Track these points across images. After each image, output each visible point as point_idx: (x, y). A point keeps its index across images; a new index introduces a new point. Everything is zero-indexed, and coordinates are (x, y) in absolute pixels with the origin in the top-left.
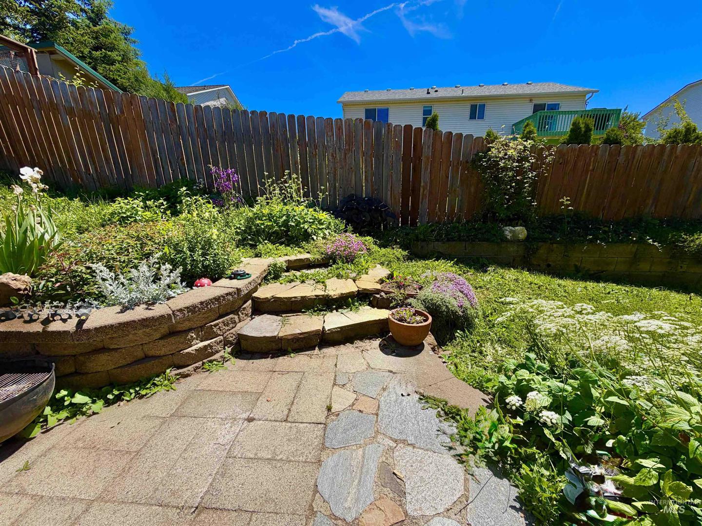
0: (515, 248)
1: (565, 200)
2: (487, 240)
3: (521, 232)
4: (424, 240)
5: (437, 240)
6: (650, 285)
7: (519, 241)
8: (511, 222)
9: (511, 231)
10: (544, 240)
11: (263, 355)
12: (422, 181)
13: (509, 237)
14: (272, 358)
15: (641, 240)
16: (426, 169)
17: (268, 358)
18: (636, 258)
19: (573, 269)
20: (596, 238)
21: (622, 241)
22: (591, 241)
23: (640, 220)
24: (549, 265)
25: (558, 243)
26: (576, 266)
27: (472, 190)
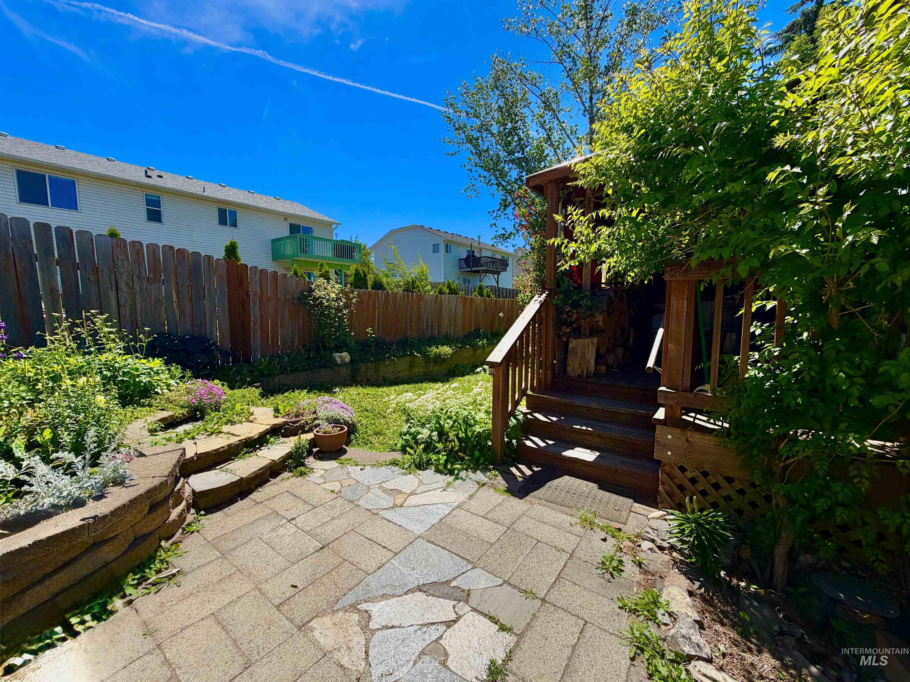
0: (345, 370)
1: (369, 330)
2: (323, 367)
3: (346, 356)
4: (269, 375)
5: (282, 373)
6: (422, 382)
7: (346, 364)
8: (339, 349)
9: (339, 357)
10: (363, 361)
11: (232, 501)
12: (252, 316)
13: (339, 362)
14: (242, 499)
15: (412, 354)
16: (255, 304)
17: (238, 501)
18: (411, 366)
19: (382, 379)
20: (391, 356)
21: (402, 356)
22: (388, 357)
23: (406, 339)
24: (368, 380)
25: (371, 362)
26: (383, 377)
27: (301, 322)
